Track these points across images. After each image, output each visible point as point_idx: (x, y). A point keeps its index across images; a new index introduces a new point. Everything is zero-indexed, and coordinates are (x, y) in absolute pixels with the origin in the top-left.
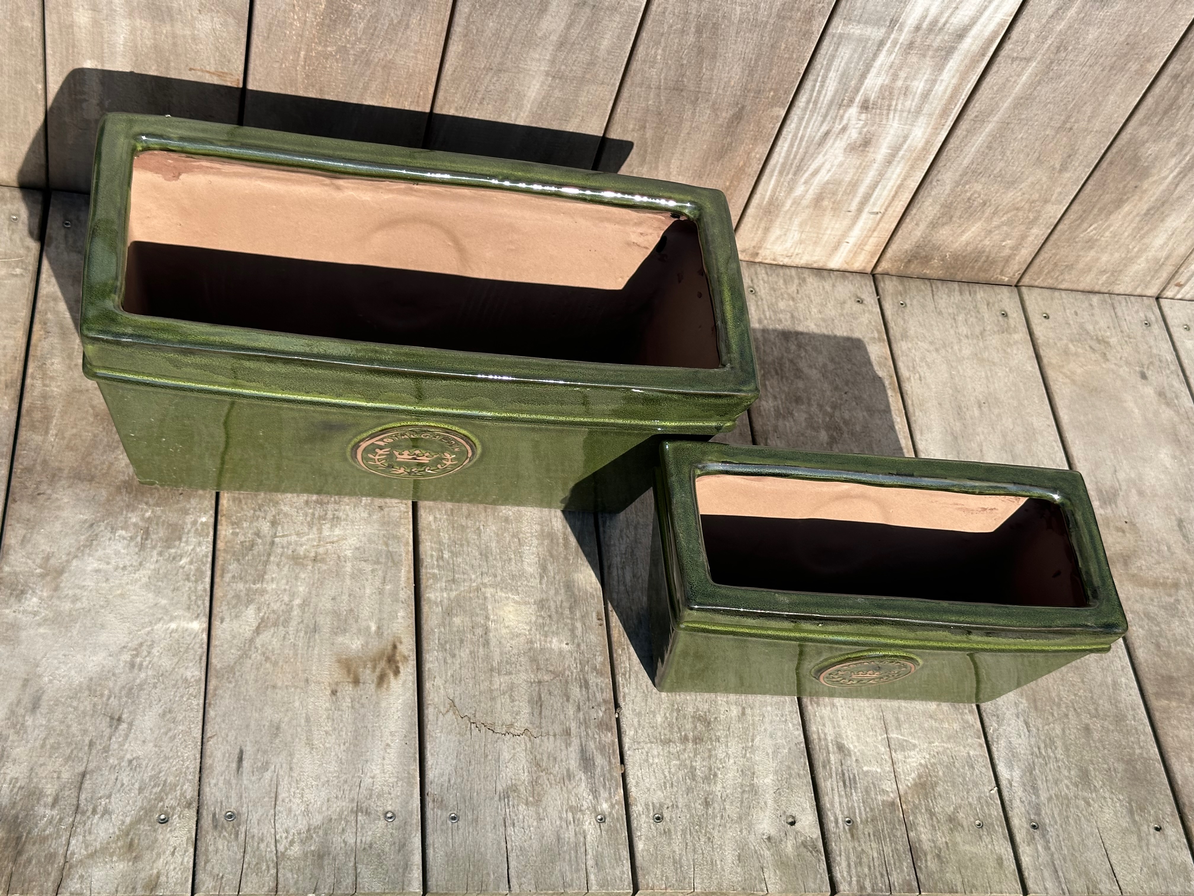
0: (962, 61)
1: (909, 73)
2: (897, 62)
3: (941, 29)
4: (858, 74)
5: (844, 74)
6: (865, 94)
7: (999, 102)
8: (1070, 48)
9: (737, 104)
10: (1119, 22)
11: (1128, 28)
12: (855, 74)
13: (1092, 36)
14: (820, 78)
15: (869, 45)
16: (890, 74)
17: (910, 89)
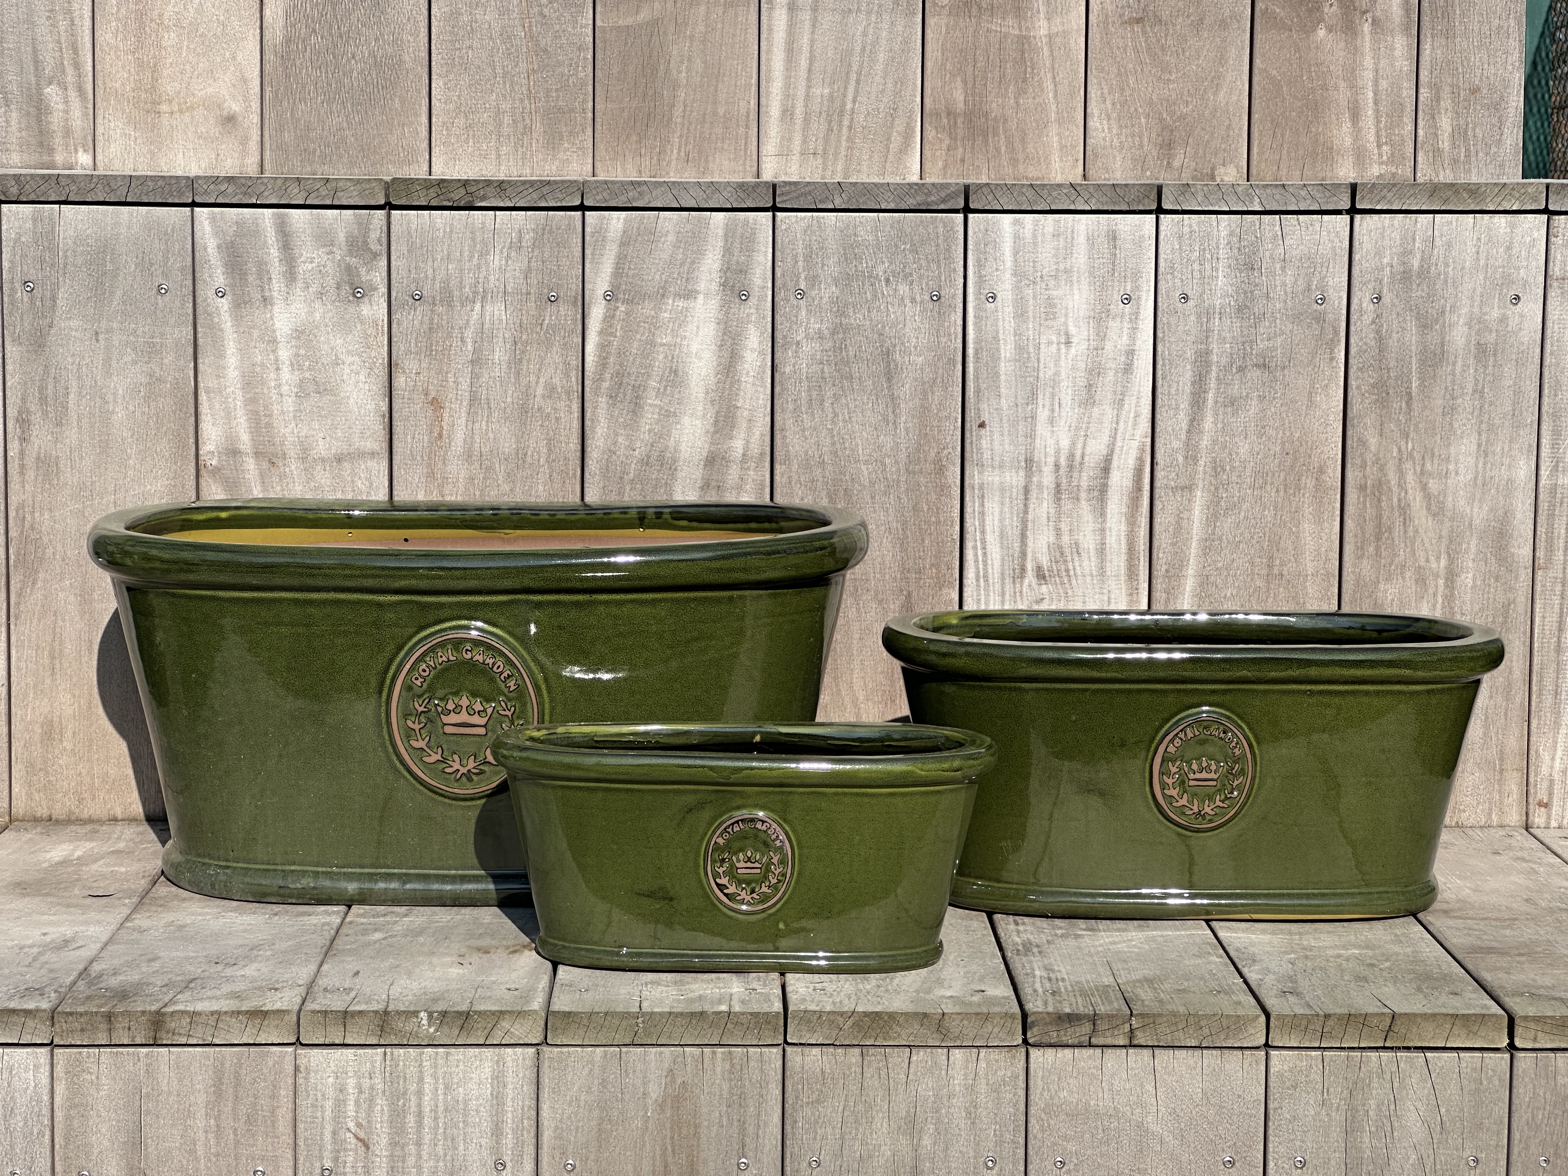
0: (1121, 500)
1: (1071, 524)
2: (1052, 511)
3: (1081, 464)
4: (1017, 532)
5: (1002, 535)
6: (1035, 559)
7: (1184, 548)
8: (1228, 468)
9: (902, 591)
10: (1263, 427)
11: (1277, 434)
12: (1013, 533)
13: (1244, 449)
14: (979, 544)
15: (1014, 494)
16: (1051, 528)
17: (1081, 546)
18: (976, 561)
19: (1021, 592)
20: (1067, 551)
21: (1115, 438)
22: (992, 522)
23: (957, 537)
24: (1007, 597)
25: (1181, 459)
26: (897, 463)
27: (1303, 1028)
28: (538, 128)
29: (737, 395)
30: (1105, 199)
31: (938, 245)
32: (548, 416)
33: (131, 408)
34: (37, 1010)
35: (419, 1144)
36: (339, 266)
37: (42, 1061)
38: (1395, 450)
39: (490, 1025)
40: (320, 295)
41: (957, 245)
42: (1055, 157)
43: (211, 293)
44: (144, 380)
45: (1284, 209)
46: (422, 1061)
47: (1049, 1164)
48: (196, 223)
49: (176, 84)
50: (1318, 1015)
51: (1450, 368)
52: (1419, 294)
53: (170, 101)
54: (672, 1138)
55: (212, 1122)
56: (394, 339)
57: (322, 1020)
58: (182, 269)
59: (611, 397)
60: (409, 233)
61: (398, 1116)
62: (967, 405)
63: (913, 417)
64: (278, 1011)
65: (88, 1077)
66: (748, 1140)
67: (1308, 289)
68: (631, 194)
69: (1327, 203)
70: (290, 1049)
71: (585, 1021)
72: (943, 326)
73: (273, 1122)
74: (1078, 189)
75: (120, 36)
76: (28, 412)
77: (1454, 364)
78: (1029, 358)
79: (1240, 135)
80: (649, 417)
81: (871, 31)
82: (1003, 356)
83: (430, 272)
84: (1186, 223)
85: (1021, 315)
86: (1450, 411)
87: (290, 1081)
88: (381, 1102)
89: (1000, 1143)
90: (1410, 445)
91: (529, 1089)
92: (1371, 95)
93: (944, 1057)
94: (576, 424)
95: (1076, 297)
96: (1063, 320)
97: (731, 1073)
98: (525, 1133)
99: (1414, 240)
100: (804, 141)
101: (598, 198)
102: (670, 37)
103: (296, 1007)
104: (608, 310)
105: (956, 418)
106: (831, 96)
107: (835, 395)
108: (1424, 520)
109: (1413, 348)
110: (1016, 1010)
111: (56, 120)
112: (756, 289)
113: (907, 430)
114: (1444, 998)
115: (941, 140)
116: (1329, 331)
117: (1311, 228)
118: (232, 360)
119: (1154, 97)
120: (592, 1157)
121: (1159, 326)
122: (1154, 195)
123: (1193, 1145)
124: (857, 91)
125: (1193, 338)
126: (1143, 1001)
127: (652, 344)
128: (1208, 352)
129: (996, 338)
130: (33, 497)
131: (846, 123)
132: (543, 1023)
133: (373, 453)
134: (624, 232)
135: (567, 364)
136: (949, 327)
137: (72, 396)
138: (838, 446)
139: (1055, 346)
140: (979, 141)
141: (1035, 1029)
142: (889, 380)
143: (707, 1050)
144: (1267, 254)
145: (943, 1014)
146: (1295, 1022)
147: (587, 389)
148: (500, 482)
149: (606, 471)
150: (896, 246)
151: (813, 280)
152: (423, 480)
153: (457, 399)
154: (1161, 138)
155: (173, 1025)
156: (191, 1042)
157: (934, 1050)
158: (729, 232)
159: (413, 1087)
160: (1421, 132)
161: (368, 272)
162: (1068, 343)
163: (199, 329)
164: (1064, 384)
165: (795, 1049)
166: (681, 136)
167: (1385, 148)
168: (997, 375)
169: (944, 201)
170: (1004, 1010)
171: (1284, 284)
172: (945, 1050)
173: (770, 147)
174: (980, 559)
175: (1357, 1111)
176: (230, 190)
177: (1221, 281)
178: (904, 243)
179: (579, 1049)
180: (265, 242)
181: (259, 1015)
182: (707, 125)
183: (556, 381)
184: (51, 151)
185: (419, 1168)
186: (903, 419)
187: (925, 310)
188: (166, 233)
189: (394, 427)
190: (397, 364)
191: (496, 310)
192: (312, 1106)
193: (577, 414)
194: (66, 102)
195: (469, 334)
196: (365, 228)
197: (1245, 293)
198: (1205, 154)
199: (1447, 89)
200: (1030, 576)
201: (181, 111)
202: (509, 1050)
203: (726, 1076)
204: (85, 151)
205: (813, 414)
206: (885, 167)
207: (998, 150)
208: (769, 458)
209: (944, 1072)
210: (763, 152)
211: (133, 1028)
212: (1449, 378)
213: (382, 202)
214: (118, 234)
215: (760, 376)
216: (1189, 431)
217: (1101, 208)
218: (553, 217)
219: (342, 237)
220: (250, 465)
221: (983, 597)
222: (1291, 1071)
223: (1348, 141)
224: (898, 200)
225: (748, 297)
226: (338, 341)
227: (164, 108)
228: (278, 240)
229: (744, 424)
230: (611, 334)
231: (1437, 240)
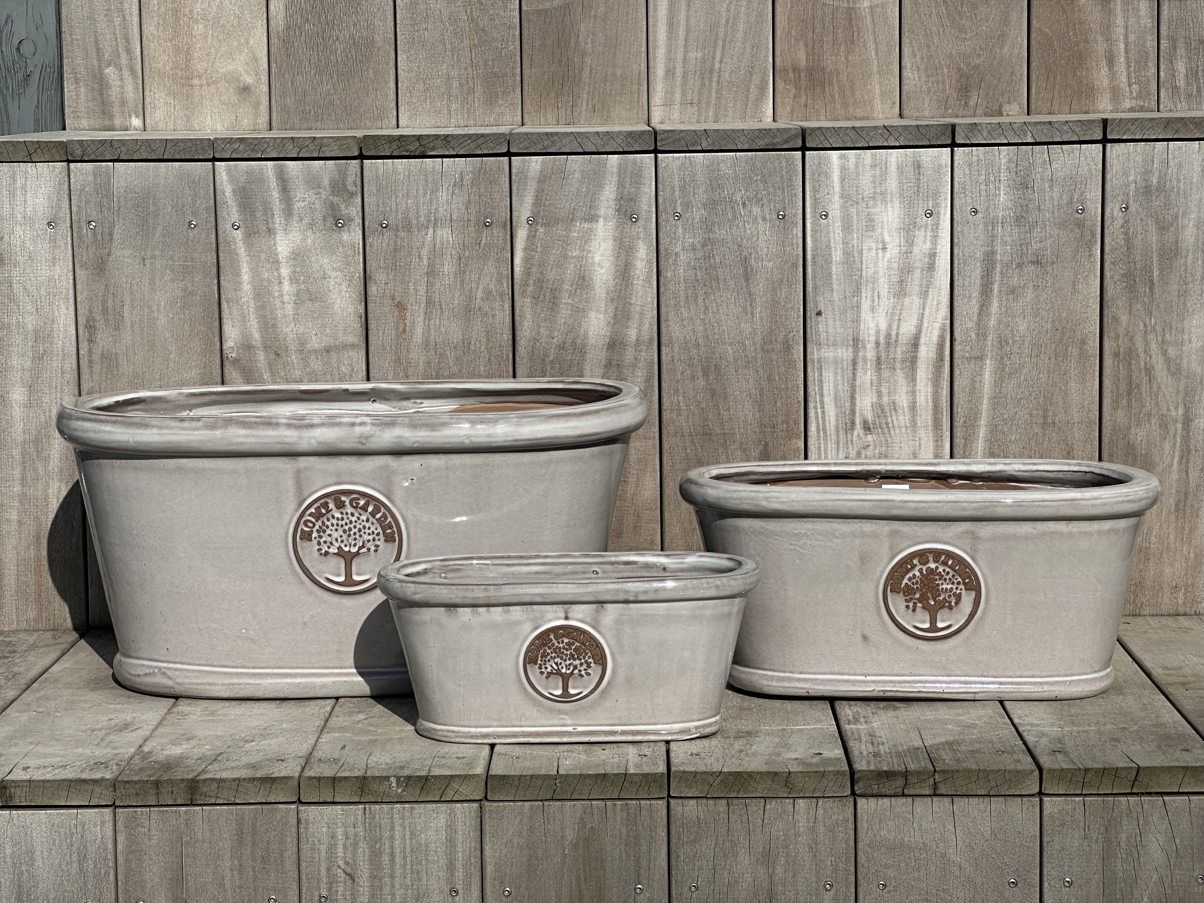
0: (928, 369)
1: (890, 388)
2: (875, 378)
3: (896, 341)
4: (847, 395)
5: (836, 398)
6: (862, 415)
7: (978, 404)
8: (1010, 342)
9: (760, 441)
10: (1038, 310)
11: (1048, 314)
12: (845, 395)
13: (1022, 327)
14: (818, 405)
15: (845, 365)
16: (874, 391)
17: (897, 404)
18: (817, 418)
19: (852, 441)
20: (887, 409)
21: (922, 321)
22: (828, 387)
23: (802, 399)
24: (841, 445)
25: (973, 336)
26: (754, 344)
27: (1068, 779)
28: (479, 89)
29: (631, 294)
30: (910, 137)
31: (782, 176)
32: (486, 314)
33: (171, 315)
34: (103, 779)
35: (392, 877)
36: (325, 203)
37: (107, 818)
38: (1142, 325)
39: (444, 787)
40: (311, 225)
41: (796, 176)
42: (877, 100)
43: (229, 227)
44: (180, 294)
45: (1051, 140)
46: (393, 814)
47: (874, 886)
48: (217, 173)
49: (204, 64)
50: (1079, 769)
51: (1183, 260)
52: (1157, 203)
53: (200, 77)
54: (584, 870)
55: (236, 862)
56: (368, 258)
57: (316, 784)
58: (207, 209)
59: (534, 298)
60: (377, 177)
61: (376, 855)
62: (808, 298)
63: (766, 308)
64: (283, 777)
65: (142, 830)
66: (642, 871)
67: (1071, 202)
68: (546, 143)
69: (1085, 135)
70: (293, 807)
71: (516, 783)
72: (787, 238)
73: (282, 862)
74: (890, 129)
75: (161, 28)
76: (94, 320)
77: (1186, 257)
78: (854, 261)
79: (1021, 80)
80: (564, 312)
81: (733, 7)
82: (834, 259)
83: (394, 206)
84: (974, 153)
85: (847, 227)
86: (1184, 293)
87: (294, 830)
88: (363, 846)
89: (836, 871)
90: (1153, 320)
91: (474, 835)
92: (1122, 46)
93: (791, 806)
94: (508, 320)
95: (890, 213)
96: (880, 231)
97: (628, 820)
98: (472, 868)
99: (1153, 162)
100: (684, 94)
101: (521, 146)
102: (578, 17)
103: (297, 775)
104: (530, 231)
105: (799, 309)
106: (703, 57)
107: (705, 293)
108: (1165, 378)
109: (1154, 246)
110: (846, 768)
111: (114, 93)
112: (644, 213)
113: (761, 319)
114: (1178, 754)
115: (789, 91)
116: (1088, 233)
117: (1072, 155)
118: (246, 277)
119: (954, 52)
120: (524, 885)
121: (955, 234)
122: (949, 131)
123: (984, 871)
124: (723, 54)
125: (981, 243)
126: (944, 760)
127: (565, 256)
128: (993, 253)
129: (828, 247)
130: (100, 384)
131: (715, 79)
132: (483, 784)
133: (354, 345)
134: (541, 172)
135: (500, 274)
136: (792, 239)
137: (126, 307)
138: (709, 332)
139: (874, 251)
140: (818, 89)
141: (861, 784)
142: (747, 281)
143: (609, 803)
144: (1038, 176)
145: (790, 773)
146: (1062, 775)
147: (516, 293)
148: (451, 365)
149: (531, 356)
150: (750, 177)
151: (687, 205)
152: (392, 364)
153: (416, 302)
154: (959, 84)
155: (205, 789)
156: (219, 802)
157: (783, 800)
158: (622, 170)
159: (387, 834)
160: (1162, 74)
161: (347, 207)
162: (884, 249)
163: (221, 254)
164: (882, 280)
165: (677, 801)
166: (589, 93)
167: (1134, 86)
168: (830, 275)
169: (786, 142)
170: (836, 769)
171: (1051, 198)
172: (792, 800)
173: (657, 99)
174: (820, 416)
175: (1112, 842)
176: (241, 148)
177: (1002, 198)
178: (757, 175)
179: (512, 804)
180: (269, 186)
181: (269, 781)
182: (608, 84)
183: (492, 286)
184: (111, 117)
185: (393, 895)
186: (758, 310)
187: (774, 226)
188: (194, 182)
189: (369, 325)
190: (370, 277)
191: (445, 234)
192: (311, 849)
193: (508, 312)
194: (122, 80)
195: (424, 252)
196: (343, 174)
197: (1022, 206)
198: (994, 95)
199: (1182, 40)
200: (859, 429)
201: (208, 84)
202: (459, 805)
203: (624, 822)
204: (137, 116)
205: (689, 308)
206: (745, 112)
207: (833, 96)
208: (656, 342)
209: (791, 818)
210: (652, 103)
211: (175, 792)
212: (1183, 268)
213: (356, 154)
214: (158, 184)
215: (648, 280)
216: (979, 314)
217: (908, 144)
218: (487, 161)
219: (326, 181)
220: (261, 356)
221: (822, 445)
222: (1059, 812)
223: (1106, 82)
224: (751, 142)
225: (637, 219)
226: (325, 261)
227: (196, 82)
228: (278, 185)
229: (637, 317)
230: (533, 250)
231: (1171, 161)
